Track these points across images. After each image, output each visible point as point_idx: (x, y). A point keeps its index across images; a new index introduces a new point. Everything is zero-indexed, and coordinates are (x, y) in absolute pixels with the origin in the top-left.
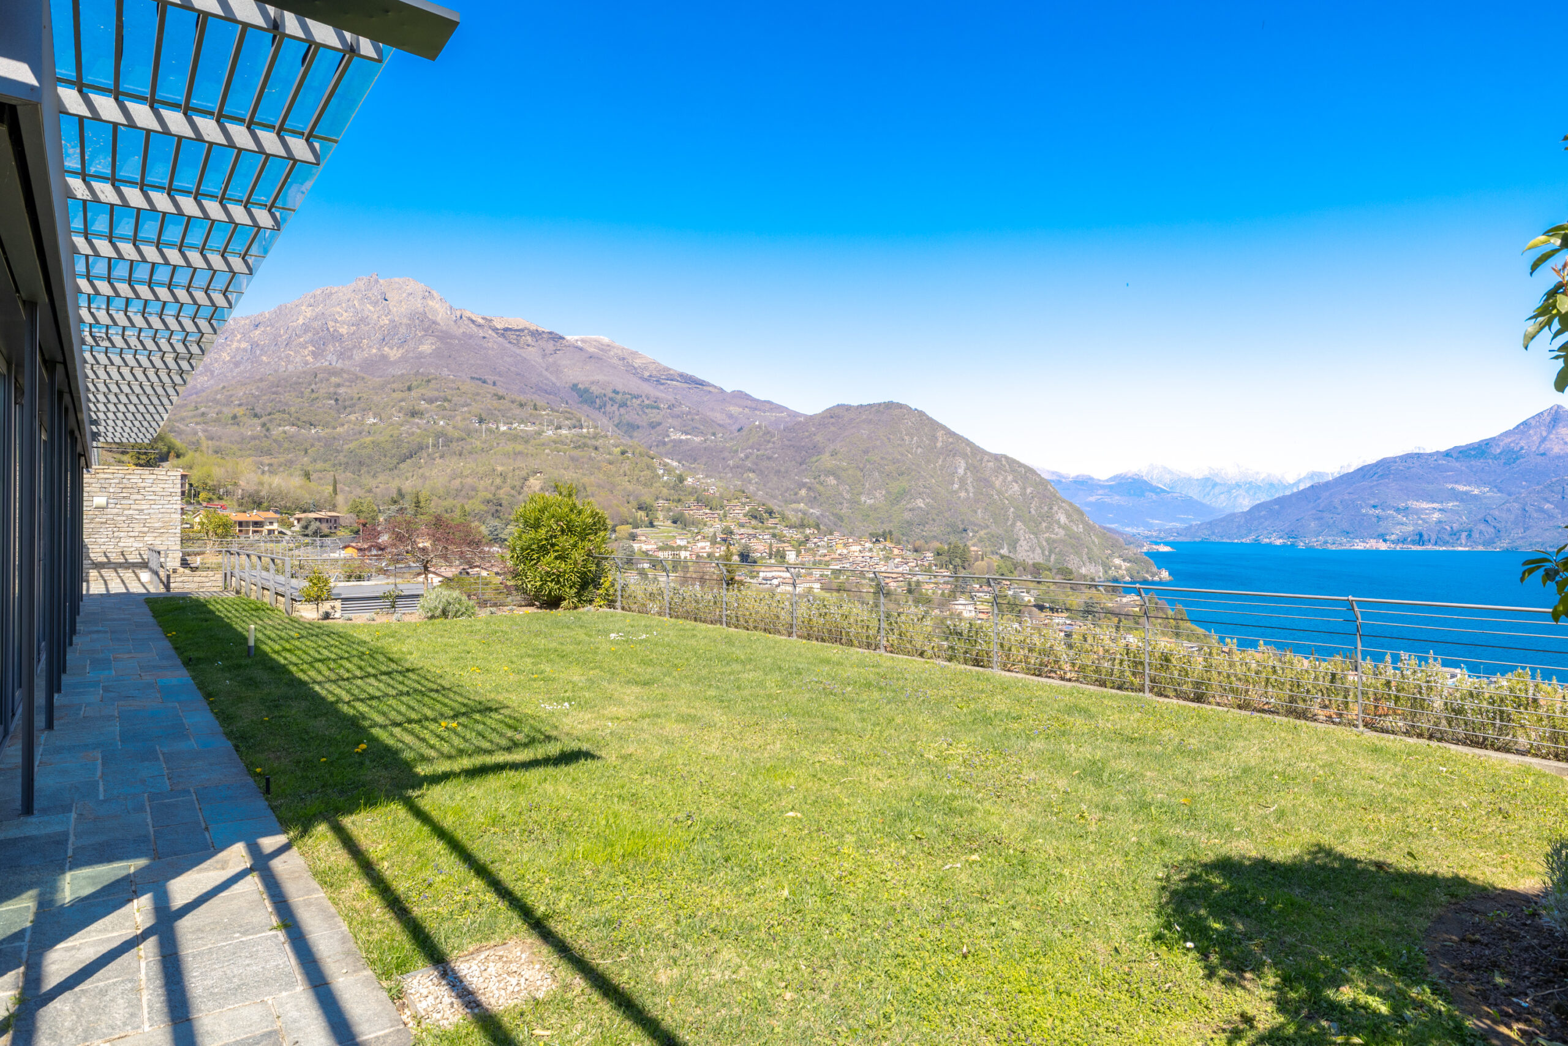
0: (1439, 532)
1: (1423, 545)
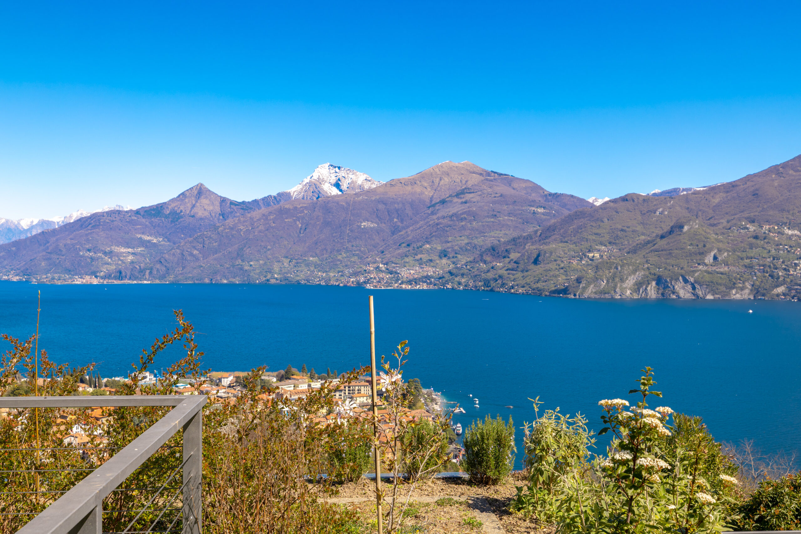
0: (132, 269)
1: (122, 280)
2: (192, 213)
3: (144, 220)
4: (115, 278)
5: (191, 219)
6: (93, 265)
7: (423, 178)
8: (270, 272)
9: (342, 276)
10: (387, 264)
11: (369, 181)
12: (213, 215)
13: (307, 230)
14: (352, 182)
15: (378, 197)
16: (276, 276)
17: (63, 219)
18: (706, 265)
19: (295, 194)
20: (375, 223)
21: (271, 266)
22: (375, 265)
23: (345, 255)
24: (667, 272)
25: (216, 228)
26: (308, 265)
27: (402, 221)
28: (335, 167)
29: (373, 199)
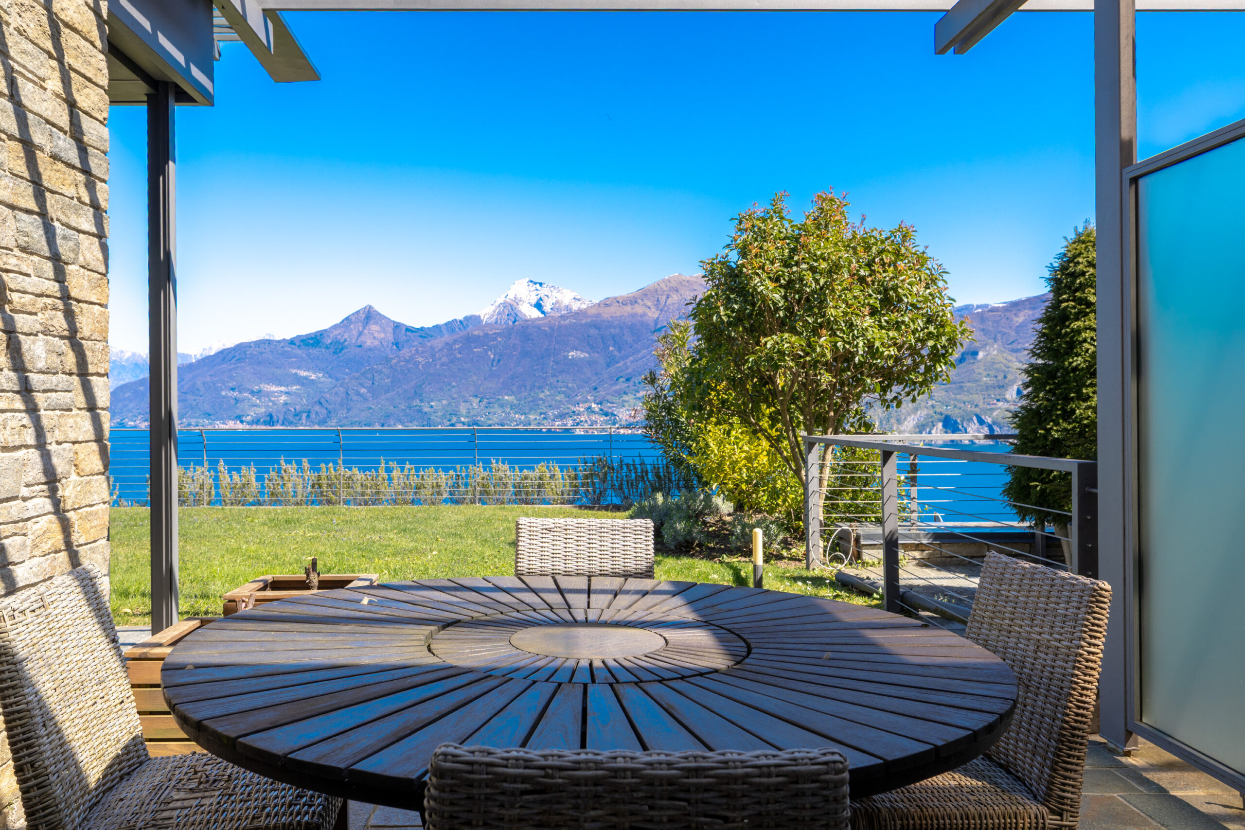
0: (285, 413)
1: (273, 425)
2: (359, 343)
3: (299, 352)
4: (265, 423)
5: (358, 349)
6: (237, 408)
7: (646, 295)
8: (456, 415)
9: (545, 418)
10: (601, 404)
11: (579, 300)
12: (385, 344)
13: (501, 362)
14: (557, 302)
15: (589, 320)
16: (463, 419)
17: (201, 351)
18: (1007, 401)
19: (487, 317)
20: (587, 352)
21: (457, 407)
22: (586, 405)
23: (548, 393)
24: (957, 411)
25: (387, 360)
26: (502, 406)
27: (619, 350)
28: (536, 283)
29: (583, 322)
